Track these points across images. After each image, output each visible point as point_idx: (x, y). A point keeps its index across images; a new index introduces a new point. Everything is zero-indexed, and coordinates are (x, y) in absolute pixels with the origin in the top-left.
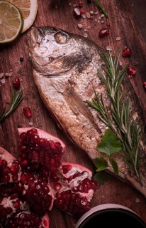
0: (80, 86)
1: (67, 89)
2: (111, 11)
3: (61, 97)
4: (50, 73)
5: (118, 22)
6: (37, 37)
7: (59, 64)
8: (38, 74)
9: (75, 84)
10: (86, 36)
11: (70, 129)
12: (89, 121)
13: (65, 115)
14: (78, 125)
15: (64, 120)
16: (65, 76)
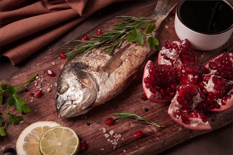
0: (99, 64)
1: (105, 71)
2: (32, 73)
5: (40, 67)
7: (86, 81)
8: (98, 97)
9: (99, 67)
11: (134, 66)
12: (124, 53)
13: (125, 70)
15: (129, 71)
16: (95, 75)
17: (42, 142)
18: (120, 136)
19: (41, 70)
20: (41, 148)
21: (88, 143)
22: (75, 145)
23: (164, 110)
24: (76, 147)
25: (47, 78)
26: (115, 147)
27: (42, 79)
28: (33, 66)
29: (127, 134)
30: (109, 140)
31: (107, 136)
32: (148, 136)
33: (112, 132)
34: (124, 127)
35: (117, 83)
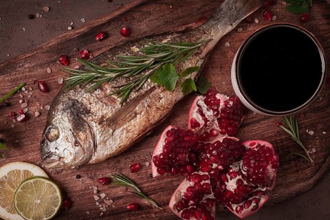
0: (105, 112)
1: (109, 125)
2: (17, 79)
3: (118, 132)
4: (92, 145)
5: (30, 71)
6: (53, 161)
7: (82, 135)
8: (94, 158)
9: (103, 117)
10: (48, 107)
11: (152, 121)
12: (143, 101)
13: (137, 127)
14: (147, 112)
16: (95, 129)
17: (18, 196)
18: (111, 201)
19: (31, 77)
20: (16, 202)
21: (73, 200)
22: (56, 206)
23: (173, 181)
24: (56, 209)
25: (37, 92)
26: (102, 214)
27: (31, 93)
28: (20, 67)
29: (121, 201)
30: (97, 204)
31: (96, 198)
32: (144, 209)
33: (103, 195)
34: (120, 191)
35: (122, 144)
